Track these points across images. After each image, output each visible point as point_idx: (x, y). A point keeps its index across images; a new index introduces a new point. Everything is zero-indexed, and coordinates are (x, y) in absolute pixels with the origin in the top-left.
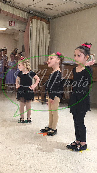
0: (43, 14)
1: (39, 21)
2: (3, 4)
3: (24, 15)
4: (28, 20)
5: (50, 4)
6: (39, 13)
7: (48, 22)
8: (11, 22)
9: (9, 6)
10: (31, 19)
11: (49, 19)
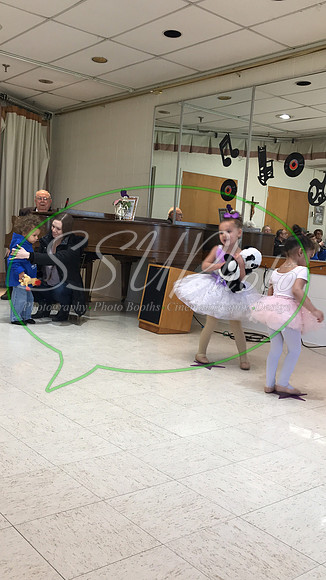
0: (34, 103)
1: (23, 118)
5: (45, 82)
6: (24, 99)
7: (45, 123)
10: (3, 112)
11: (48, 116)
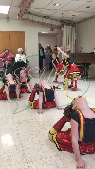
0: (71, 21)
1: (68, 26)
2: (45, 19)
3: (58, 24)
4: (61, 26)
6: (68, 21)
7: (74, 26)
8: (51, 29)
9: (49, 19)
10: (63, 26)
11: (75, 24)
